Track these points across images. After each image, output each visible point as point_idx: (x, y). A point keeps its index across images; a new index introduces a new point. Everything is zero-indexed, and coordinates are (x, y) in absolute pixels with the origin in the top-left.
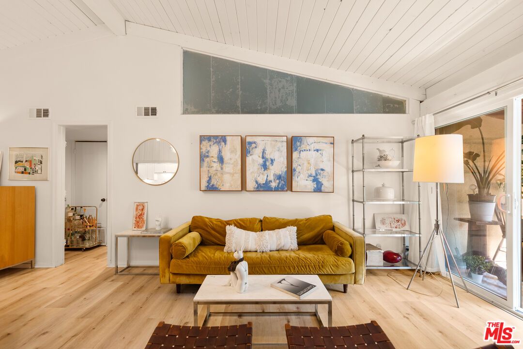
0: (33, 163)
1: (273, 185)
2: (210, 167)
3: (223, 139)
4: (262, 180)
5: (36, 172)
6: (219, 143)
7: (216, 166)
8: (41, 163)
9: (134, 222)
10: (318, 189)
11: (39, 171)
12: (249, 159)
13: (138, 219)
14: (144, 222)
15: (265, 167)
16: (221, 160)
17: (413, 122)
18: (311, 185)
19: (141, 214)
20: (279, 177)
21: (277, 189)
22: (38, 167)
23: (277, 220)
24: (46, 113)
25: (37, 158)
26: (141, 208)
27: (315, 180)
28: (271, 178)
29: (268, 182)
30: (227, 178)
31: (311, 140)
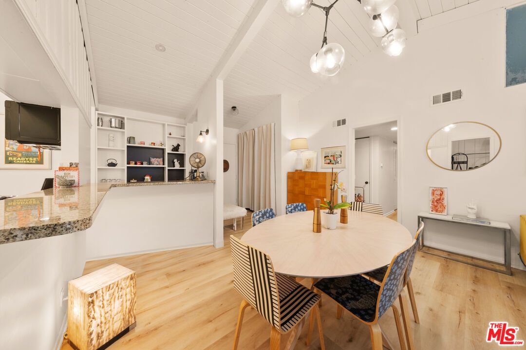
0: (335, 157)
5: (338, 162)
8: (341, 156)
9: (431, 205)
11: (340, 162)
13: (436, 204)
14: (445, 208)
19: (440, 199)
22: (339, 160)
24: (344, 122)
25: (339, 153)
26: (439, 193)
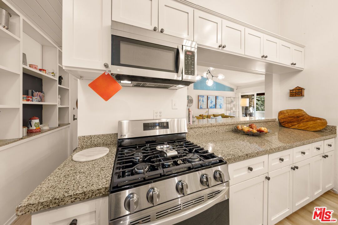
1: (213, 107)
2: (201, 103)
3: (203, 96)
4: (211, 106)
6: (202, 97)
7: (202, 103)
10: (221, 108)
12: (208, 101)
15: (211, 103)
16: (203, 101)
17: (236, 94)
18: (220, 107)
20: (214, 105)
21: (214, 108)
23: (217, 115)
27: (220, 106)
28: (212, 105)
29: (212, 106)
30: (204, 105)
31: (220, 97)
